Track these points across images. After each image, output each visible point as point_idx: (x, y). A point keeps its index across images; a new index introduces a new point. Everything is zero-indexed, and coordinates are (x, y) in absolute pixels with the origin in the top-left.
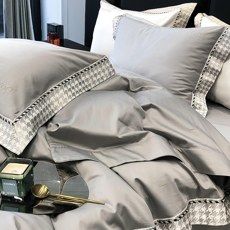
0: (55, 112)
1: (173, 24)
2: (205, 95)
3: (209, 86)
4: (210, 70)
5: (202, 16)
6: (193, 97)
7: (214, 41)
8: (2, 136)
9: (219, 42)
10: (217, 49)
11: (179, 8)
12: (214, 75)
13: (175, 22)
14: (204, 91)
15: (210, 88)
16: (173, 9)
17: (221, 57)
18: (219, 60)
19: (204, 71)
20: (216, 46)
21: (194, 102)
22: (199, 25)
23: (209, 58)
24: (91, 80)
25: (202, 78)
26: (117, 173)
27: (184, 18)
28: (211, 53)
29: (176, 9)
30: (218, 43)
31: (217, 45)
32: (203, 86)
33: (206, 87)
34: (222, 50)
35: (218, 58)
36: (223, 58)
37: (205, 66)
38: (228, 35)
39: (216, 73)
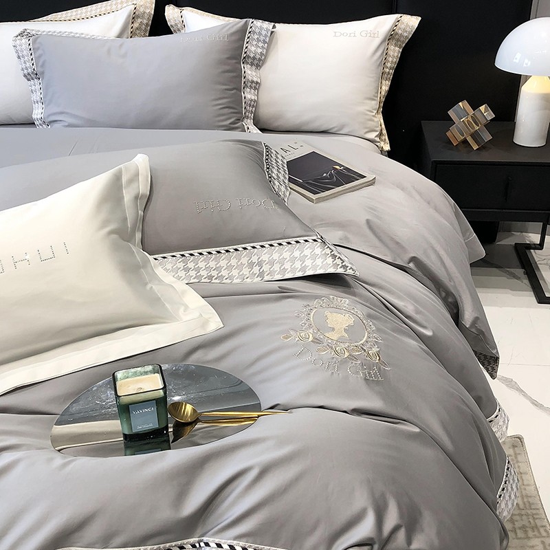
2: (252, 122)
3: (253, 106)
4: (249, 84)
6: (246, 127)
9: (247, 43)
10: (248, 53)
12: (254, 90)
13: (132, 27)
14: (250, 115)
15: (254, 109)
17: (256, 62)
19: (244, 88)
20: (246, 50)
22: (179, 26)
23: (243, 68)
25: (245, 98)
27: (143, 18)
28: (243, 60)
30: (247, 45)
31: (246, 48)
32: (248, 108)
33: (251, 109)
34: (255, 53)
35: (252, 64)
36: (258, 63)
37: (243, 80)
38: (257, 30)
39: (256, 86)
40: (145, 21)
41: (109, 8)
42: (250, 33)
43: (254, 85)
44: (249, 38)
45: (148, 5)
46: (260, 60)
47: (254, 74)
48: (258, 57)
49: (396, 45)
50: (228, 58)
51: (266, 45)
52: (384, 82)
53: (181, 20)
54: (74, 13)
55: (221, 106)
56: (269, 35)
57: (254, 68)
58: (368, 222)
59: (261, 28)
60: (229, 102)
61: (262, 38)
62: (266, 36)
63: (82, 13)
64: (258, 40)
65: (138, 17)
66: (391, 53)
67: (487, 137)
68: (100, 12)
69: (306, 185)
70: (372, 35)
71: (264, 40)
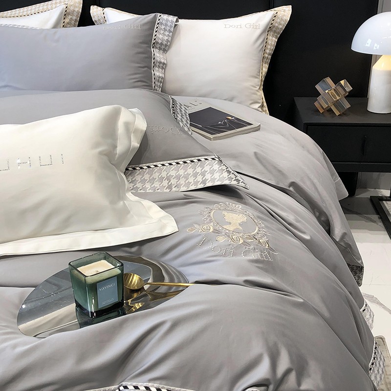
4: (158, 64)
7: (151, 31)
9: (156, 31)
13: (64, 22)
17: (163, 47)
19: (153, 67)
20: (155, 37)
23: (152, 51)
25: (154, 75)
27: (73, 15)
28: (152, 45)
30: (156, 33)
32: (157, 83)
33: (159, 84)
34: (163, 40)
35: (160, 49)
36: (165, 48)
37: (153, 61)
38: (164, 22)
39: (163, 66)
40: (74, 18)
41: (45, 7)
42: (158, 24)
43: (161, 65)
44: (157, 28)
45: (77, 5)
46: (166, 45)
47: (162, 56)
48: (165, 43)
49: (273, 36)
50: (141, 43)
51: (171, 34)
52: (264, 65)
53: (103, 16)
54: (18, 12)
55: (135, 80)
56: (173, 26)
57: (161, 52)
58: (255, 153)
59: (167, 20)
60: (142, 77)
61: (168, 28)
62: (171, 26)
63: (23, 12)
64: (165, 30)
65: (69, 14)
66: (269, 42)
67: (347, 105)
68: (39, 10)
69: (205, 129)
70: (255, 27)
71: (169, 30)
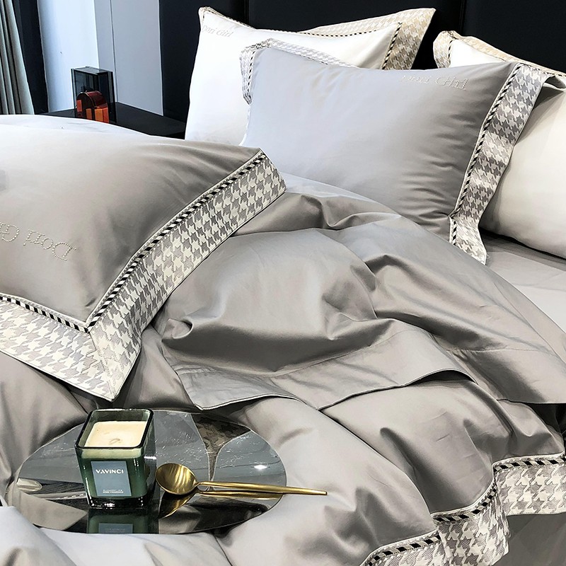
0: (169, 291)
1: (384, 58)
2: (478, 221)
3: (485, 199)
4: (485, 163)
5: (451, 39)
6: (452, 227)
7: (490, 96)
8: (62, 359)
9: (501, 98)
10: (497, 115)
11: (393, 23)
12: (494, 174)
13: (388, 55)
14: (474, 211)
15: (486, 204)
16: (380, 24)
17: (508, 131)
18: (504, 140)
19: (472, 167)
20: (495, 110)
21: (454, 237)
22: (445, 61)
23: (480, 136)
24: (235, 209)
25: (468, 182)
26: (337, 421)
27: (407, 43)
28: (485, 124)
29: (386, 24)
30: (499, 102)
31: (496, 106)
32: (472, 199)
33: (478, 202)
34: (509, 117)
35: (501, 134)
36: (515, 134)
37: (474, 155)
38: (521, 82)
39: (499, 169)
40: (409, 49)
42: (509, 83)
43: (494, 166)
44: (505, 91)
45: (418, 27)
46: (515, 129)
47: (501, 149)
48: (512, 123)
50: (455, 116)
51: (530, 107)
53: (448, 53)
56: (537, 92)
59: (528, 79)
60: (432, 183)
61: (526, 95)
64: (520, 98)
65: (400, 41)
71: (528, 99)
